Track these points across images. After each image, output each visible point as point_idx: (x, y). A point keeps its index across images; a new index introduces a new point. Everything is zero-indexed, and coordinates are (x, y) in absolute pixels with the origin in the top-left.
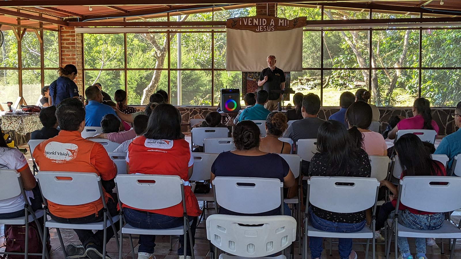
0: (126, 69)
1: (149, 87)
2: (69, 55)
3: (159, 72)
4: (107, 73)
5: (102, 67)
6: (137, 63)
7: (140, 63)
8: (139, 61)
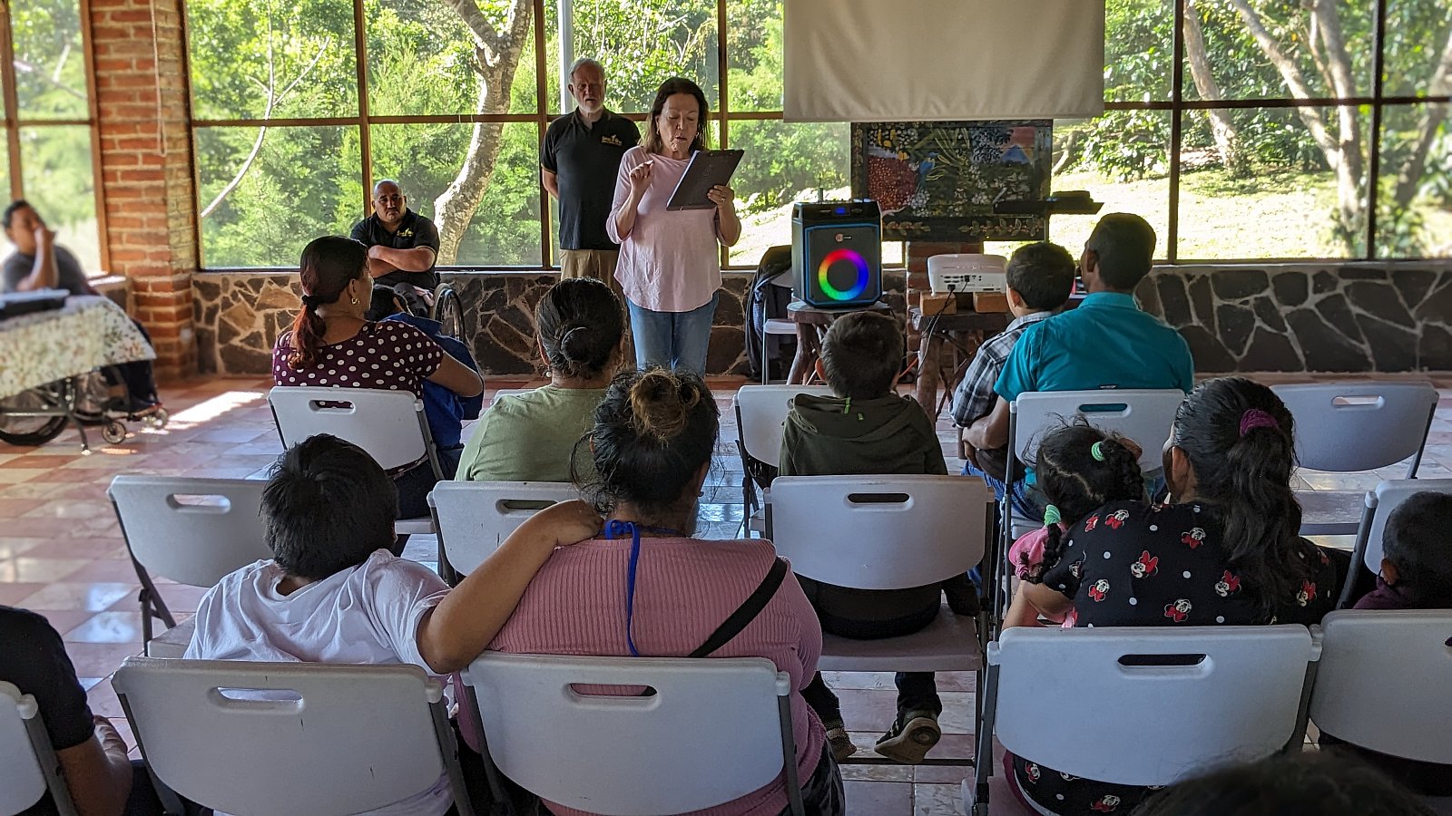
0: (364, 120)
1: (458, 189)
2: (128, 66)
3: (494, 131)
4: (291, 136)
5: (267, 113)
6: (398, 93)
7: (409, 94)
8: (406, 89)
